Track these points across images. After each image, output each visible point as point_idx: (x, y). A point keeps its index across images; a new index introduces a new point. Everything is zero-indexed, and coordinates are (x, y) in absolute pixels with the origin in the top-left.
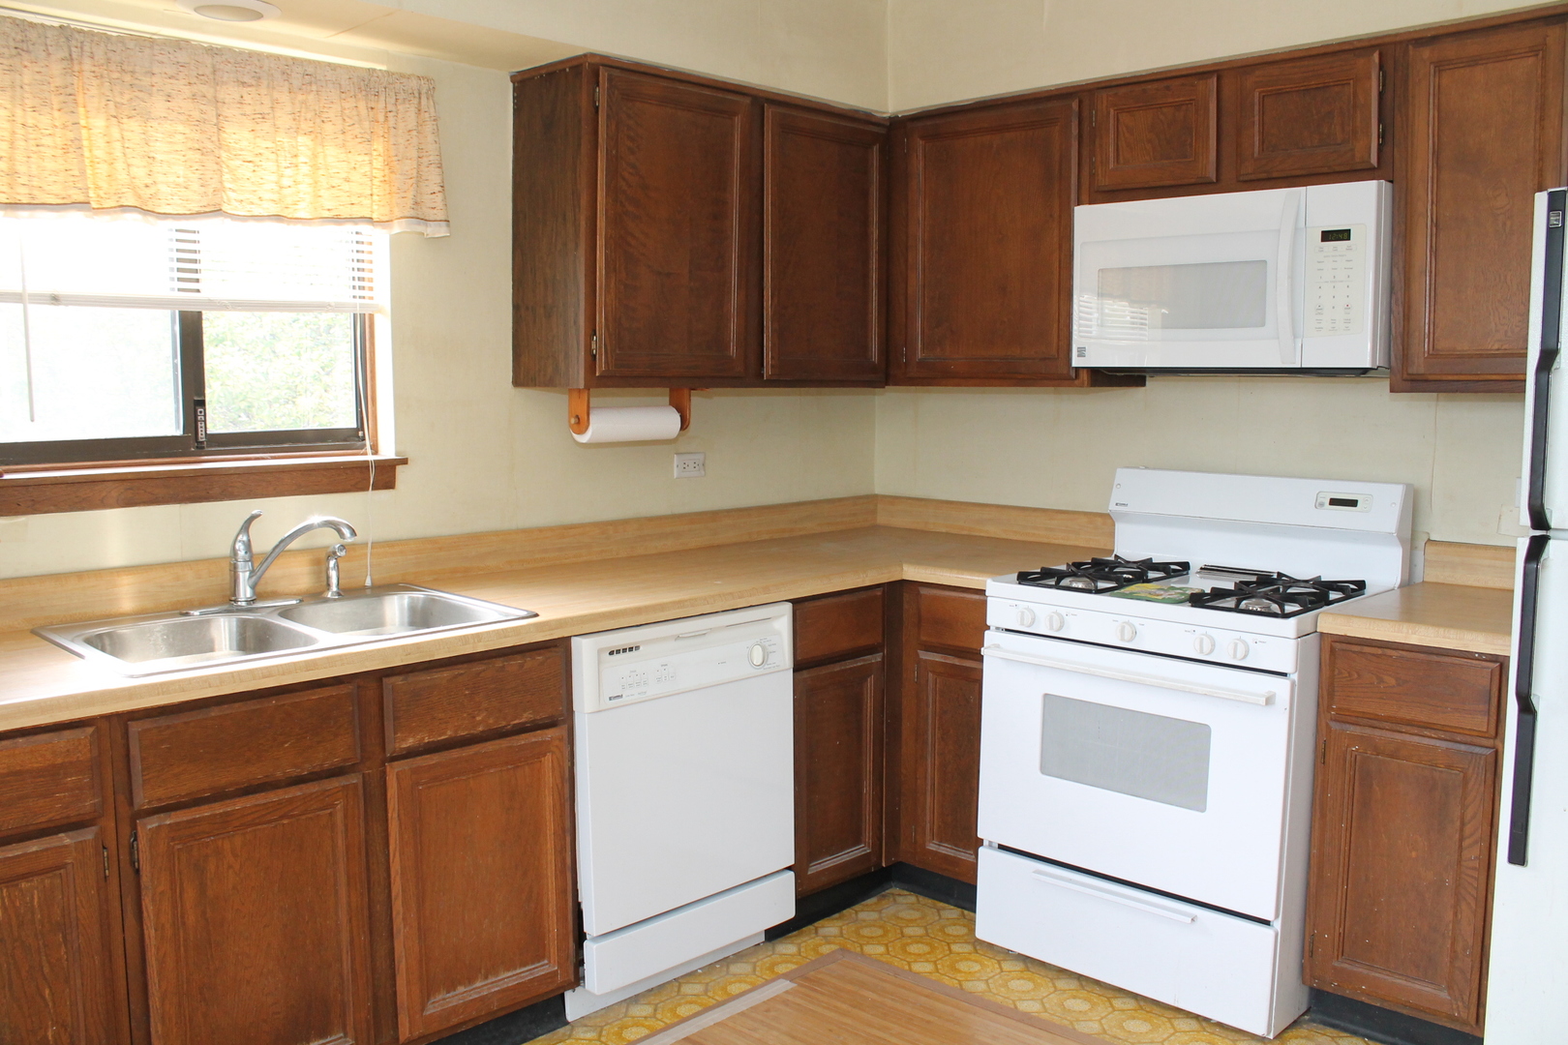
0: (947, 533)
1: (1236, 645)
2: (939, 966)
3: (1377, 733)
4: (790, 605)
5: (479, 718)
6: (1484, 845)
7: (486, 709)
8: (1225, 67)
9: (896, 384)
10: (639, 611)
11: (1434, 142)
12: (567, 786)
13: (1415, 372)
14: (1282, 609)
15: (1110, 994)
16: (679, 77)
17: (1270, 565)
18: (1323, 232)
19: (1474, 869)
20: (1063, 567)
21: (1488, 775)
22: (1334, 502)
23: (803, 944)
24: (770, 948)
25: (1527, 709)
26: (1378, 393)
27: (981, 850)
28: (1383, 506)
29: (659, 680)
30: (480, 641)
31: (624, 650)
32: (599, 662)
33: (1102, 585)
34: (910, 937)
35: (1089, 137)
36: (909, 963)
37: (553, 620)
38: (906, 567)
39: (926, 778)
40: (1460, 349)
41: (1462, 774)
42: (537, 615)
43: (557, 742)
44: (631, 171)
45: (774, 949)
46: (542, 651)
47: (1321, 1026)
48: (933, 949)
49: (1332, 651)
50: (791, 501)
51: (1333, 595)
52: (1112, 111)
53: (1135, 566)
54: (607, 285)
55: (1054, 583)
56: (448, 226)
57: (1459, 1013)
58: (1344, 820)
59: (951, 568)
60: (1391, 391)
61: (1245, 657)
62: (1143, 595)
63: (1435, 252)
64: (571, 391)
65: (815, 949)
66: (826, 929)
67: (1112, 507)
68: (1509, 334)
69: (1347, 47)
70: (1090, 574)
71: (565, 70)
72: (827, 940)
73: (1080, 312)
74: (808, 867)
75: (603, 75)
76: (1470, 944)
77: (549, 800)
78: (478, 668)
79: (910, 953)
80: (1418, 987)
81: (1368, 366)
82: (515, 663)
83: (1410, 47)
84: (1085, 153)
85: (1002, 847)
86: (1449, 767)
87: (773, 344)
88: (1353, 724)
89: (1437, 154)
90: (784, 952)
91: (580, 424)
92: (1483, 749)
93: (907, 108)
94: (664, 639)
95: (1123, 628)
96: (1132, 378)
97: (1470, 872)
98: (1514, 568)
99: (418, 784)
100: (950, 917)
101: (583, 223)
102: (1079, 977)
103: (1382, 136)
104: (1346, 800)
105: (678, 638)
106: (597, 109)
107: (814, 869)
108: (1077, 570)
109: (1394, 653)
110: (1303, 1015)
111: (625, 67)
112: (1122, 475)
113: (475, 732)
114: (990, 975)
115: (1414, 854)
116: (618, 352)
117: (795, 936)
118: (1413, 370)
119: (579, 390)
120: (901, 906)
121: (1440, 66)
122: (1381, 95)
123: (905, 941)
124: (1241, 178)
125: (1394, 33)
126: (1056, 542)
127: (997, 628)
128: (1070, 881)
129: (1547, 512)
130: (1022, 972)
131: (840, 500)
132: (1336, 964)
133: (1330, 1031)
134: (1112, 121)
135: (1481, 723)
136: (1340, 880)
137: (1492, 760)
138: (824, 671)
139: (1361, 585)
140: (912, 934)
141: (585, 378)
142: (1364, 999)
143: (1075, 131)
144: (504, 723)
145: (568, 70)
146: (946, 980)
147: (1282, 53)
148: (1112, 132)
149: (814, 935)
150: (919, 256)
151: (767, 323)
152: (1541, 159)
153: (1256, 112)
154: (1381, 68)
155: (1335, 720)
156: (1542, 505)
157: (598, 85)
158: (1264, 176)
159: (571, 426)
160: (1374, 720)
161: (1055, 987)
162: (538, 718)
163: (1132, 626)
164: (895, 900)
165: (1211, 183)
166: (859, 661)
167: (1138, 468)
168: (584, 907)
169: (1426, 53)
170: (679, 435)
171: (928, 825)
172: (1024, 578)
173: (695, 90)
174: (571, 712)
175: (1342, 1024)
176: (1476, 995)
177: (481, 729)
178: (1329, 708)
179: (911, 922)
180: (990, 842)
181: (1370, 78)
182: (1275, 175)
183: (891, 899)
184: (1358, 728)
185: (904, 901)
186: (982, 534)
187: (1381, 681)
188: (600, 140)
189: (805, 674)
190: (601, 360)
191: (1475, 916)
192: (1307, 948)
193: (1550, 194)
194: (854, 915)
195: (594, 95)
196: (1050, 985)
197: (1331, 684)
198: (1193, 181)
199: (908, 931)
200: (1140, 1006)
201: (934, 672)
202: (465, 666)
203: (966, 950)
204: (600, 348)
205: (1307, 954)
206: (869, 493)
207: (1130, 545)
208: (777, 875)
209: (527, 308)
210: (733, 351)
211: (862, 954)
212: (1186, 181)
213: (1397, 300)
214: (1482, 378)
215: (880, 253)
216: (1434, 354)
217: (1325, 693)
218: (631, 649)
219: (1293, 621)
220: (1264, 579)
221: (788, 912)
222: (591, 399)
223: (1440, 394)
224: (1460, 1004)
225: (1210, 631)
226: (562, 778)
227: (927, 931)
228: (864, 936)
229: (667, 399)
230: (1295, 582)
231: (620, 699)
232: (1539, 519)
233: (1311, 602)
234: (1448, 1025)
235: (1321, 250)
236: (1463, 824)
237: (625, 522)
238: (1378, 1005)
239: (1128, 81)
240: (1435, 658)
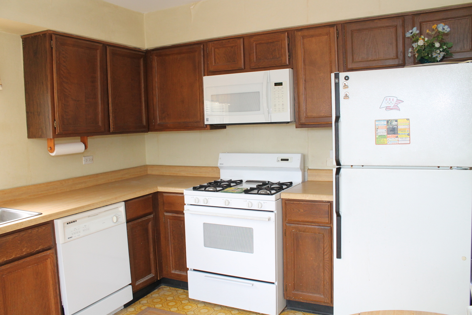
0: (170, 176)
1: (258, 204)
2: (179, 309)
3: (299, 225)
4: (124, 203)
5: (23, 250)
6: (330, 254)
7: (26, 247)
8: (245, 36)
9: (151, 131)
10: (76, 209)
11: (303, 58)
12: (56, 268)
13: (302, 122)
14: (270, 192)
15: (230, 310)
16: (79, 38)
17: (266, 179)
18: (275, 83)
19: (328, 261)
20: (206, 184)
21: (329, 234)
22: (282, 160)
23: (136, 307)
24: (126, 310)
25: (339, 216)
26: (292, 128)
27: (188, 271)
28: (296, 161)
29: (84, 230)
30: (22, 225)
31: (72, 222)
32: (64, 227)
33: (218, 189)
34: (169, 300)
35: (206, 56)
36: (170, 309)
37: (48, 215)
38: (158, 188)
39: (169, 251)
40: (314, 115)
41: (323, 235)
42: (42, 214)
43: (51, 255)
44: (64, 68)
45: (127, 310)
46: (44, 225)
47: (290, 310)
48: (176, 303)
49: (285, 203)
50: (121, 169)
51: (284, 187)
52: (213, 48)
53: (227, 182)
54: (59, 105)
55: (204, 189)
56: (2, 86)
57: (326, 301)
58: (292, 251)
59: (172, 187)
60: (296, 128)
61: (261, 208)
62: (230, 191)
63: (305, 89)
64: (48, 139)
65: (140, 308)
66: (143, 301)
67: (219, 165)
68: (326, 111)
69: (278, 31)
70: (214, 186)
71: (40, 35)
72: (143, 304)
73: (206, 107)
74: (135, 283)
75: (54, 37)
76: (328, 281)
77: (50, 274)
78: (22, 233)
79: (170, 306)
80: (315, 295)
81: (289, 121)
82: (35, 231)
83: (295, 32)
84: (205, 60)
85: (194, 270)
86: (319, 233)
87: (113, 121)
88: (292, 224)
89: (304, 61)
90: (131, 311)
91: (52, 150)
92: (328, 227)
93: (151, 47)
94: (85, 217)
95: (225, 202)
96: (223, 126)
97: (327, 262)
98: (332, 175)
99: (3, 275)
100: (180, 292)
101: (49, 85)
102: (221, 306)
103: (289, 56)
104: (292, 246)
105: (89, 216)
106: (52, 48)
107: (138, 283)
108: (210, 185)
109: (302, 203)
110: (285, 308)
111: (61, 34)
112: (221, 155)
113: (23, 255)
114: (195, 309)
115: (312, 259)
116: (63, 126)
117: (133, 305)
118: (301, 122)
119: (51, 139)
120: (165, 291)
121: (303, 37)
122: (288, 45)
123: (167, 302)
124: (251, 68)
125: (291, 27)
126: (202, 176)
127: (188, 204)
128: (216, 278)
129: (340, 161)
130: (204, 307)
131: (136, 167)
132: (293, 292)
133: (293, 311)
134: (213, 51)
135: (326, 220)
136: (292, 269)
137: (330, 230)
138: (135, 222)
139: (291, 183)
140: (169, 299)
141: (53, 135)
142: (301, 301)
143: (202, 54)
144: (33, 251)
145: (41, 35)
146: (181, 312)
147: (261, 32)
148: (213, 54)
149: (139, 304)
150: (157, 92)
151: (111, 114)
152: (331, 63)
153: (254, 49)
154: (288, 37)
155: (288, 223)
156: (339, 159)
157: (52, 40)
158: (257, 67)
159: (48, 150)
160: (298, 222)
161: (214, 310)
162: (44, 247)
163: (228, 201)
164: (163, 289)
165: (243, 69)
166: (146, 218)
167: (225, 153)
168: (64, 307)
169: (299, 33)
170: (84, 151)
171: (171, 266)
172: (195, 189)
173: (85, 42)
174: (55, 244)
175: (296, 309)
176: (330, 295)
177: (25, 253)
178: (286, 220)
179: (168, 296)
180: (191, 269)
181: (285, 40)
182: (260, 67)
183: (162, 289)
184: (294, 225)
185: (166, 289)
186: (180, 175)
187: (299, 211)
188: (54, 58)
189: (130, 223)
190: (57, 129)
191: (329, 273)
192: (285, 289)
193: (335, 74)
194: (151, 296)
195: (51, 44)
196: (213, 309)
197: (286, 213)
198: (237, 69)
199: (168, 299)
200: (239, 312)
201: (169, 219)
202: (18, 233)
203: (186, 302)
204: (57, 125)
205: (285, 291)
206: (145, 164)
207: (225, 176)
208: (126, 287)
209: (31, 113)
210: (100, 124)
211: (155, 308)
212: (236, 69)
213: (296, 102)
214: (320, 123)
215: (145, 91)
216: (307, 117)
217: (284, 216)
218: (74, 222)
219: (274, 196)
220: (264, 183)
221: (131, 298)
222: (55, 142)
223: (309, 128)
224: (327, 298)
225: (251, 201)
226: (54, 266)
227: (174, 298)
228: (155, 302)
229: (80, 140)
230: (273, 184)
231: (72, 238)
232: (338, 163)
233: (278, 190)
234: (324, 305)
235: (275, 88)
236: (324, 249)
237: (68, 180)
238: (305, 302)
239: (217, 40)
240: (313, 203)
